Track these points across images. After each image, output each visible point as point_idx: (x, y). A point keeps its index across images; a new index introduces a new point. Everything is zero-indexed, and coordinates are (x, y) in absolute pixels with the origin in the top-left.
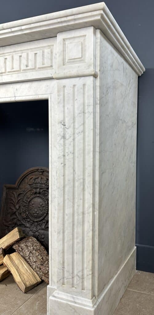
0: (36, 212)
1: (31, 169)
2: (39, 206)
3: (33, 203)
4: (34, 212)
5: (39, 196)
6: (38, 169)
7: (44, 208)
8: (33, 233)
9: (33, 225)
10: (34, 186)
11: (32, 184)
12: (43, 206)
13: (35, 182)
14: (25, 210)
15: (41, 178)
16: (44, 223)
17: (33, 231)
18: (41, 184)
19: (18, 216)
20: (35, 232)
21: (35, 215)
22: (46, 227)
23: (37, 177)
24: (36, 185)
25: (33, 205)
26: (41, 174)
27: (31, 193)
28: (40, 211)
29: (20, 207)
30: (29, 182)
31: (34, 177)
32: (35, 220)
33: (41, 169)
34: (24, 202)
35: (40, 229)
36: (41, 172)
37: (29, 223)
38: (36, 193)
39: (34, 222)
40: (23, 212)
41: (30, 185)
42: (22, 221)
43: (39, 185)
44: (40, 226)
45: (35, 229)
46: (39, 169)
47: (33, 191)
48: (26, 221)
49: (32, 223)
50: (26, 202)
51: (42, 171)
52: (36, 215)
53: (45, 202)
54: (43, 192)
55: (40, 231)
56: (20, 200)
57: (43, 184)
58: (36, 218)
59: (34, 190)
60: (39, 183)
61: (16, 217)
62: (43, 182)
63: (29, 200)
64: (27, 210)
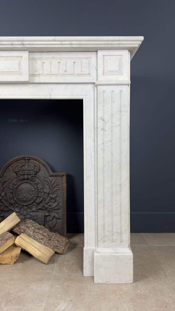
0: (26, 196)
1: (16, 158)
2: (29, 191)
3: (21, 189)
4: (23, 197)
5: (27, 182)
6: (24, 157)
7: (34, 192)
8: (24, 217)
9: (22, 209)
10: (21, 173)
11: (19, 171)
12: (32, 190)
13: (22, 169)
14: (12, 196)
15: (28, 165)
16: (35, 205)
17: (23, 215)
18: (28, 170)
19: (5, 203)
20: (26, 215)
21: (24, 199)
22: (37, 209)
23: (22, 165)
24: (23, 172)
25: (21, 191)
26: (27, 162)
27: (18, 180)
28: (30, 195)
29: (6, 194)
30: (15, 170)
31: (20, 165)
32: (25, 204)
33: (28, 157)
34: (10, 188)
35: (31, 212)
36: (28, 160)
37: (18, 208)
38: (23, 179)
39: (23, 206)
40: (10, 198)
41: (15, 172)
42: (9, 207)
43: (27, 171)
44: (30, 209)
45: (25, 212)
46: (26, 157)
47: (20, 178)
48: (13, 206)
49: (21, 207)
50: (12, 188)
51: (28, 158)
52: (26, 199)
53: (34, 186)
54: (31, 178)
55: (31, 214)
56: (5, 187)
57: (30, 170)
58: (25, 202)
59: (22, 177)
60: (26, 170)
61: (2, 204)
62: (30, 169)
63: (16, 187)
64: (15, 196)
